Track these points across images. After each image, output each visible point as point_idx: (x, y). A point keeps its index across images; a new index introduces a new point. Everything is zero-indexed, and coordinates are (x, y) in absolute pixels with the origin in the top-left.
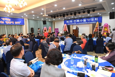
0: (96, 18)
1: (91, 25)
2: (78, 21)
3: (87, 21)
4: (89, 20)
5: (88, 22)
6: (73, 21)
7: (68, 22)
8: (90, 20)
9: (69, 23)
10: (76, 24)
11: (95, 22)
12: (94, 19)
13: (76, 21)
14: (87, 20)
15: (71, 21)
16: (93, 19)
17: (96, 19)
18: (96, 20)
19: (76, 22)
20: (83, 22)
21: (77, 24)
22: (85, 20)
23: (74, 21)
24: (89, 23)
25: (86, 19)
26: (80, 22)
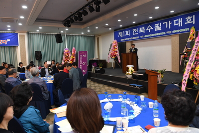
0: (189, 18)
1: (176, 39)
2: (142, 30)
3: (164, 29)
4: (170, 23)
5: (168, 30)
6: (131, 33)
7: (120, 34)
8: (173, 23)
9: (123, 38)
10: (138, 37)
11: (188, 29)
12: (184, 21)
13: (139, 30)
14: (163, 26)
15: (128, 33)
16: (180, 21)
17: (189, 20)
18: (189, 22)
19: (138, 32)
20: (153, 32)
21: (140, 38)
22: (158, 27)
23: (134, 30)
24: (170, 32)
25: (162, 22)
26: (147, 33)
